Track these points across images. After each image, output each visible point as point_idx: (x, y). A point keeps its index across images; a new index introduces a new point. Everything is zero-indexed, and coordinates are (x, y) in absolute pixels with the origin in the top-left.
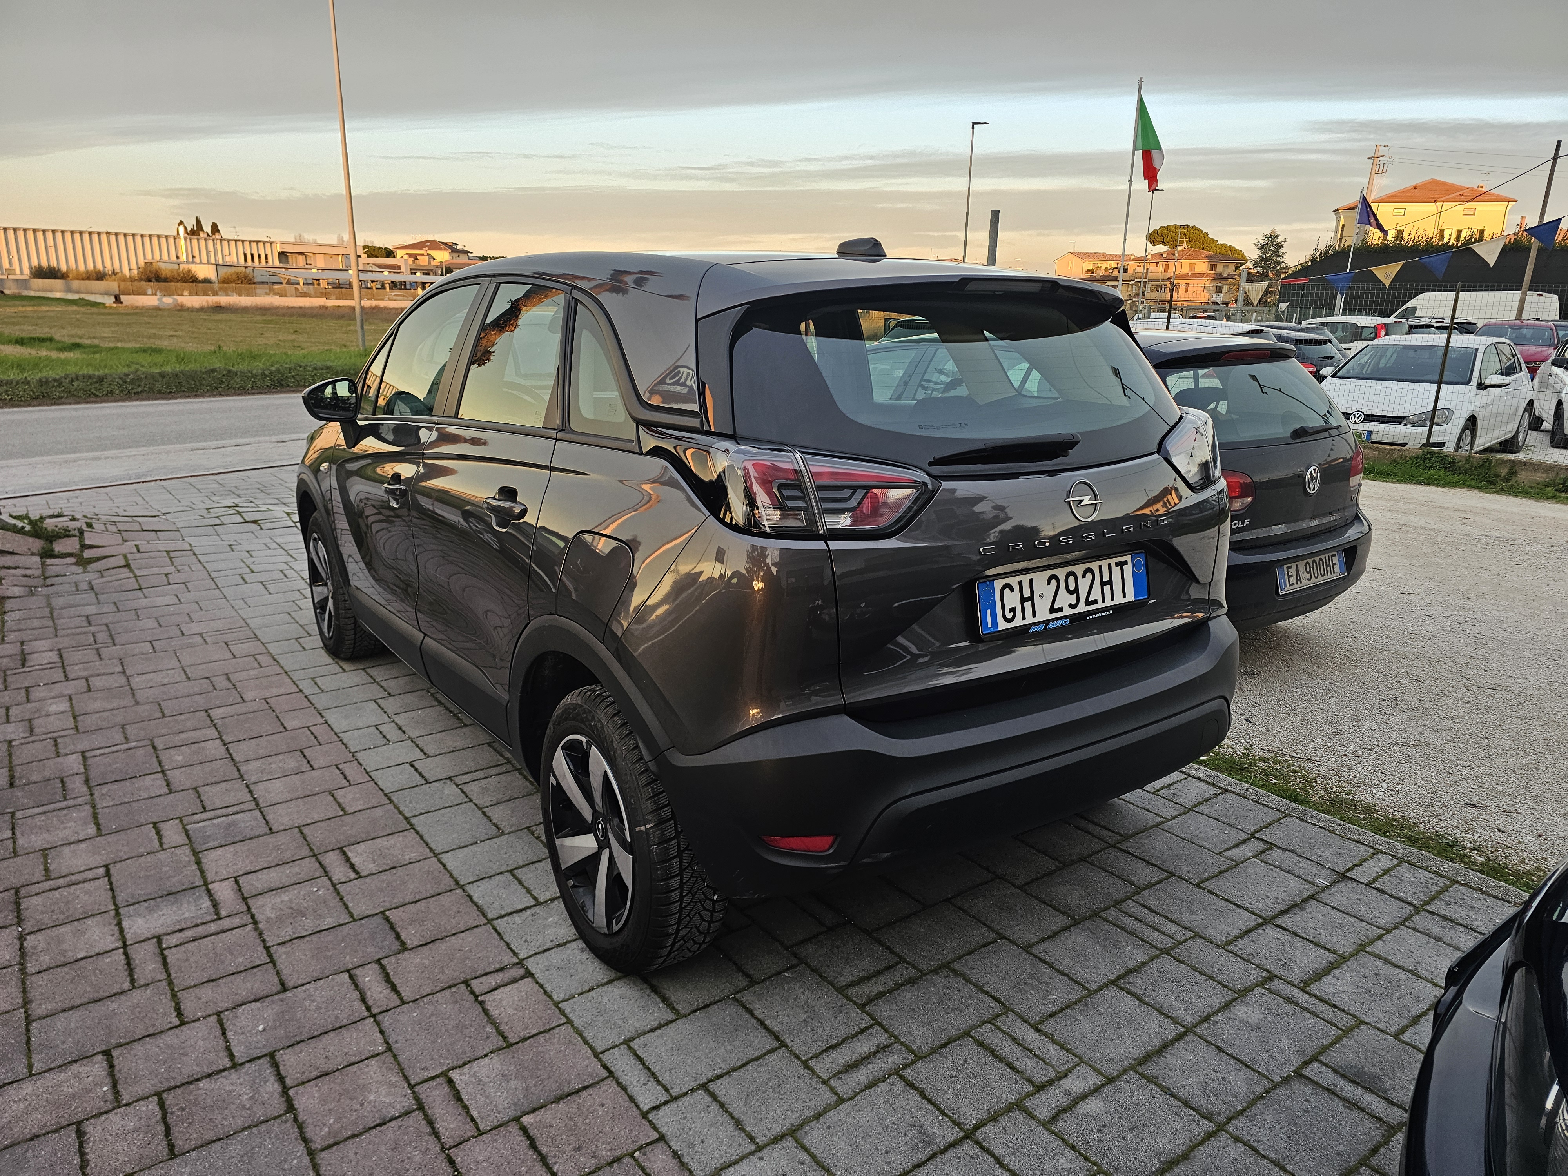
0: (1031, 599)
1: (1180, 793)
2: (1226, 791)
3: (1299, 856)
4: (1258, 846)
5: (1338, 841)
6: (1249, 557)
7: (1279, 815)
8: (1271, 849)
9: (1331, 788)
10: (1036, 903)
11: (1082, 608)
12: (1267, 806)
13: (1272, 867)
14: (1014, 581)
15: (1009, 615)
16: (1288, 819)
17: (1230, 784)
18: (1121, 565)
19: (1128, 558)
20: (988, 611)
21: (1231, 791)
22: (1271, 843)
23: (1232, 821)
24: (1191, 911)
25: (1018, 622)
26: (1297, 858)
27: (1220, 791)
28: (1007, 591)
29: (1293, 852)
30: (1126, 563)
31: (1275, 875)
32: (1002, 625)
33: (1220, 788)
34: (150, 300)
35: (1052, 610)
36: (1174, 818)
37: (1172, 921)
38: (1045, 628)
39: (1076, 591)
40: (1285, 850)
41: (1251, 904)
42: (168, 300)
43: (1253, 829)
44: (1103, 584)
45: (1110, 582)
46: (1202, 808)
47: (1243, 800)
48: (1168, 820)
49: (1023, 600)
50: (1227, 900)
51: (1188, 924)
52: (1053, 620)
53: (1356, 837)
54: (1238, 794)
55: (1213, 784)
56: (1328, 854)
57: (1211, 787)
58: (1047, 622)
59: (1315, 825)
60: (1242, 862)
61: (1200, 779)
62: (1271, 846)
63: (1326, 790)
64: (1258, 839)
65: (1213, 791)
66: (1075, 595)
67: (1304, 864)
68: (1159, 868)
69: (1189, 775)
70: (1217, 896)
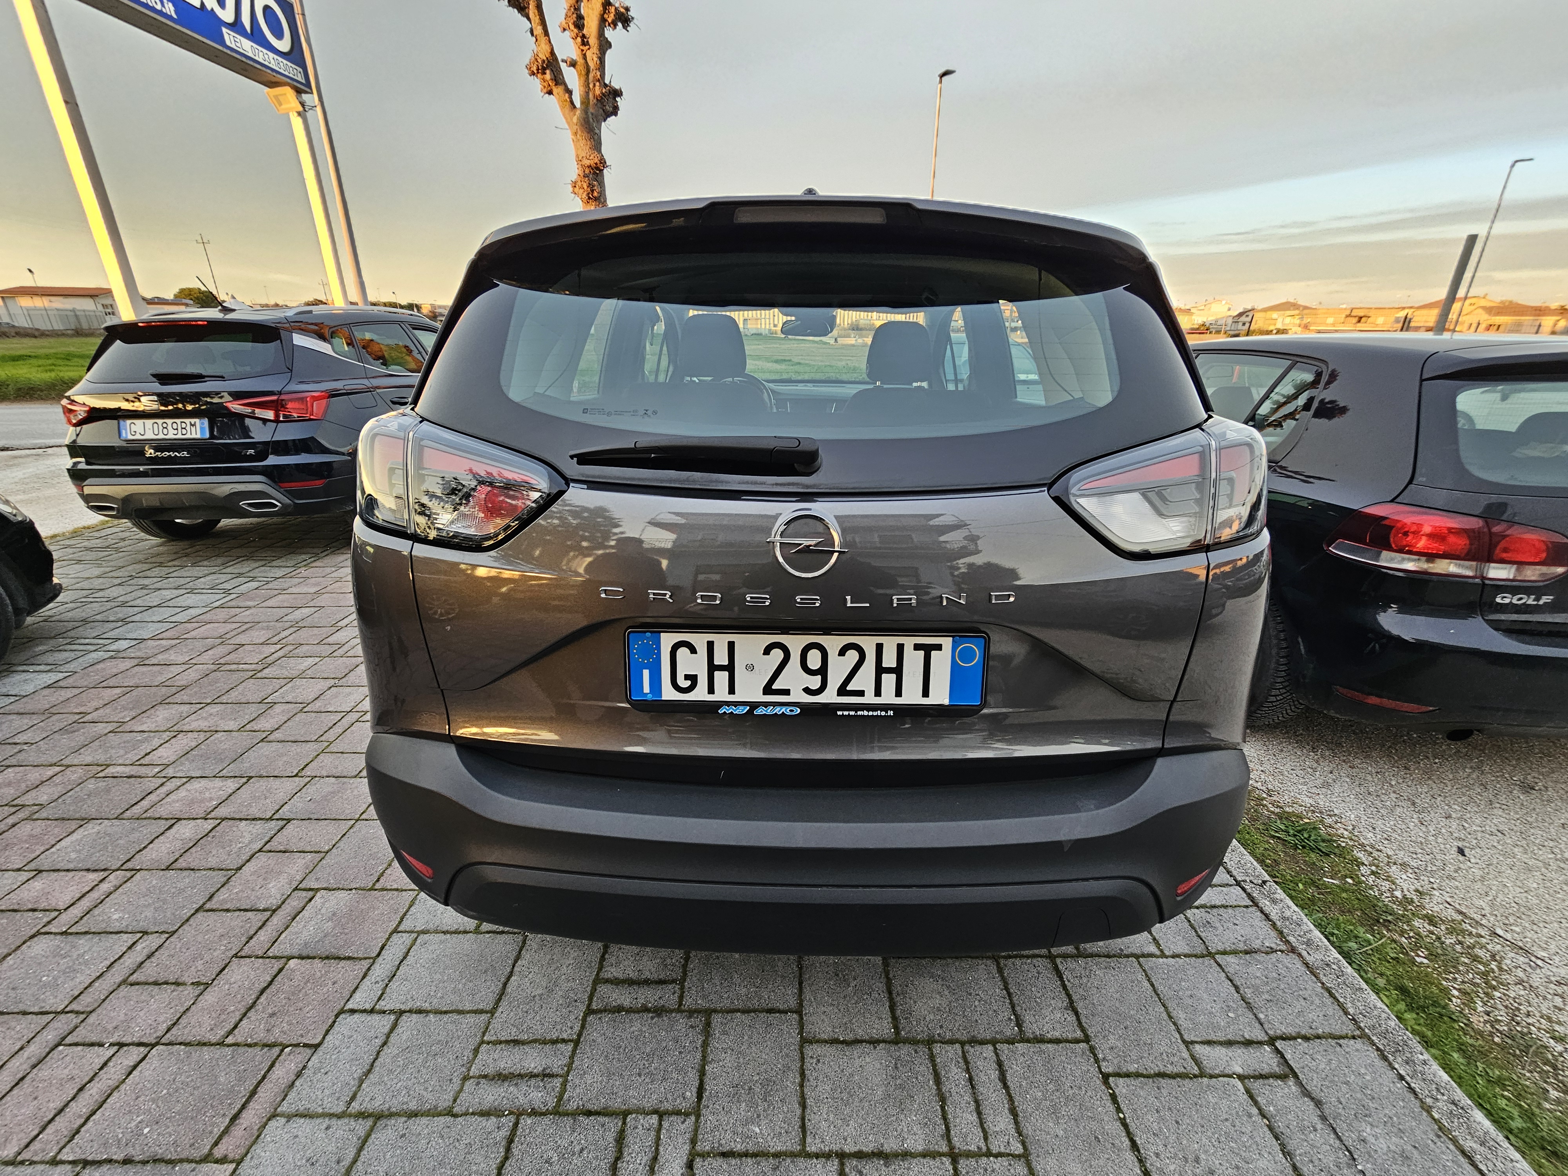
0: (730, 668)
1: (1218, 925)
2: (1293, 950)
3: (1323, 1118)
4: (1266, 1060)
5: (1424, 1130)
6: (1531, 647)
7: (1348, 1028)
8: (1283, 1077)
9: (1528, 1015)
10: (881, 986)
11: (830, 696)
12: (1341, 1006)
13: (1255, 1111)
14: (699, 640)
15: (685, 684)
16: (1359, 1044)
17: (1309, 943)
18: (928, 650)
19: (947, 642)
20: (646, 673)
21: (1300, 955)
22: (1291, 1069)
23: (1258, 1001)
24: (1054, 1112)
25: (700, 694)
26: (1316, 1120)
27: (1284, 947)
28: (683, 652)
29: (1318, 1103)
30: (939, 647)
31: (1248, 1129)
32: (669, 694)
33: (1287, 942)
34: (851, 341)
35: (768, 690)
36: (1175, 956)
37: (1014, 1112)
38: (751, 712)
39: (823, 672)
40: (1306, 1093)
41: (1157, 1155)
42: (860, 341)
43: (1283, 1029)
44: (880, 670)
45: (898, 671)
46: (1230, 961)
47: (1309, 976)
48: (1163, 955)
49: (712, 668)
50: (1125, 1125)
51: (1028, 1130)
52: (766, 704)
53: (1469, 1144)
54: (1307, 965)
55: (1281, 933)
56: (1382, 1145)
57: (1273, 934)
58: (754, 705)
59: (1402, 1078)
60: (1211, 1077)
61: (1267, 917)
62: (1288, 1073)
63: (1513, 1014)
64: (1278, 1051)
65: (1272, 941)
66: (819, 677)
67: (1322, 1138)
68: (1078, 1019)
69: (1256, 904)
70: (1119, 1110)
